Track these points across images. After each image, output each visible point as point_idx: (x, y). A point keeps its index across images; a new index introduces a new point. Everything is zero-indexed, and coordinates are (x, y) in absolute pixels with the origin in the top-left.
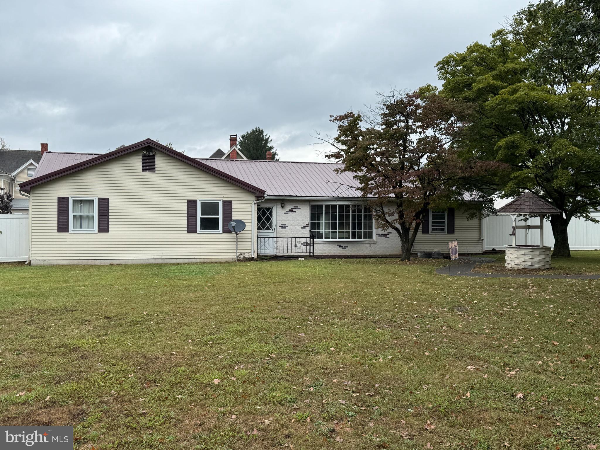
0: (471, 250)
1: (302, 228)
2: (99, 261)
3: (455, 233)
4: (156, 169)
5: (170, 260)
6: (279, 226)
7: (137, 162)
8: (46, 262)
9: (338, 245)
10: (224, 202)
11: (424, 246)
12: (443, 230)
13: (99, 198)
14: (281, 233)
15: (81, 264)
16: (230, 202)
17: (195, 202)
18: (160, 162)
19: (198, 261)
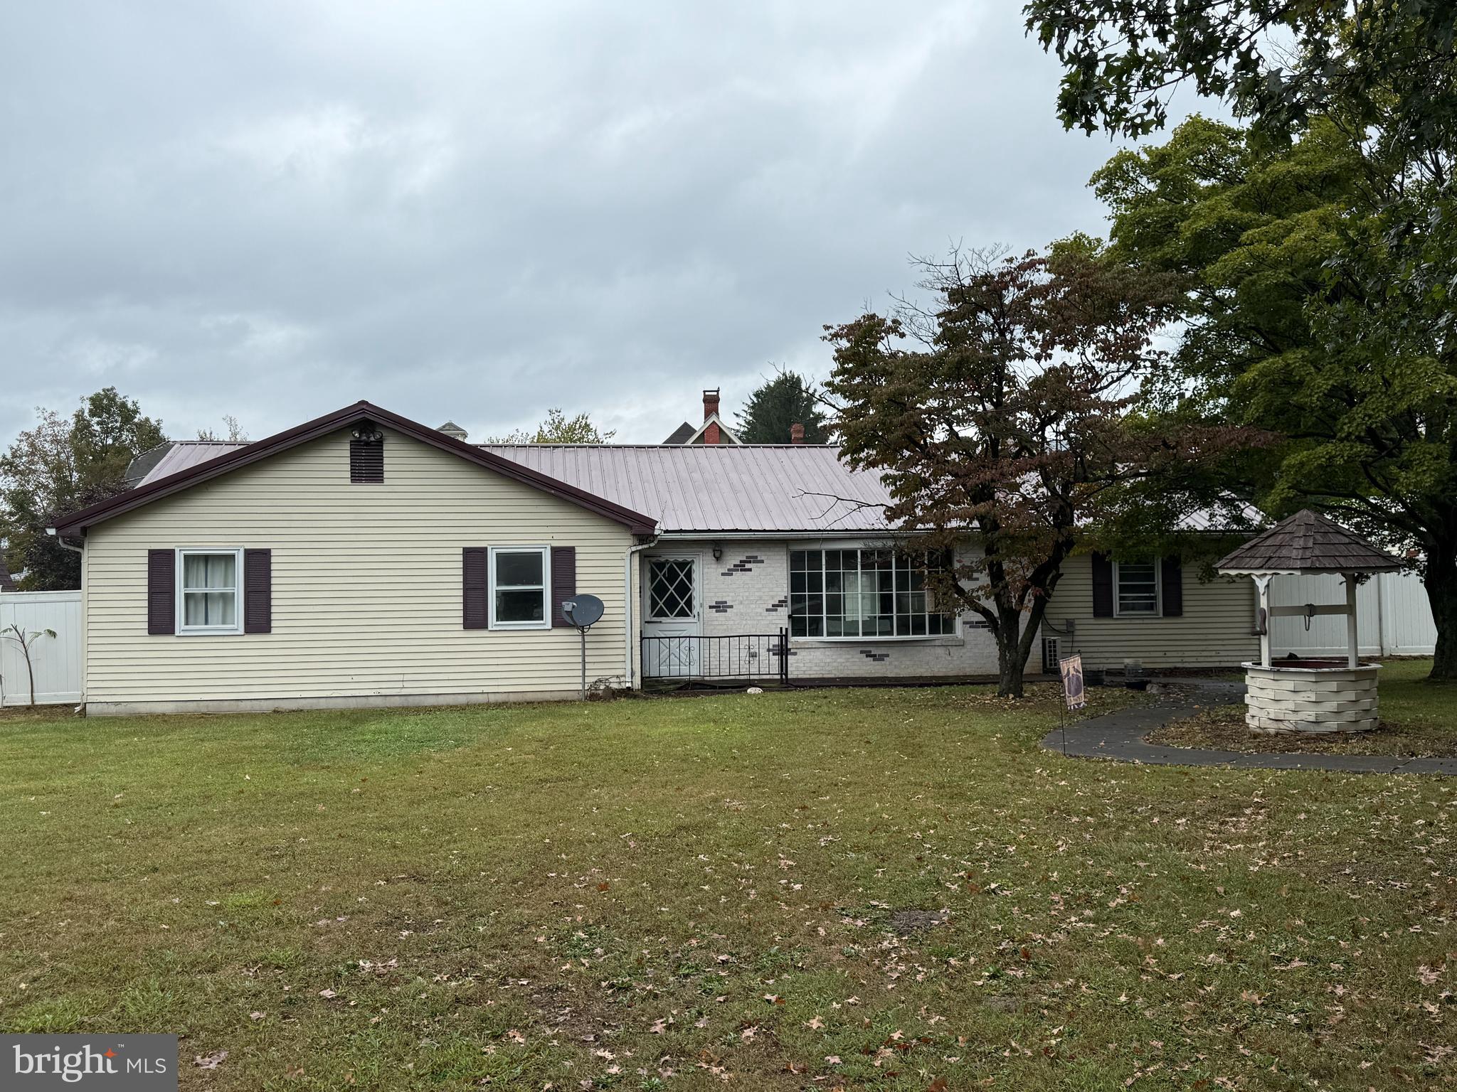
0: (1229, 659)
1: (767, 610)
2: (249, 702)
3: (1185, 615)
4: (386, 475)
5: (422, 697)
6: (711, 607)
7: (338, 459)
8: (121, 708)
9: (862, 652)
10: (556, 551)
11: (1101, 649)
12: (1151, 607)
13: (246, 551)
14: (716, 623)
15: (204, 710)
16: (570, 551)
17: (482, 552)
18: (395, 457)
19: (492, 698)
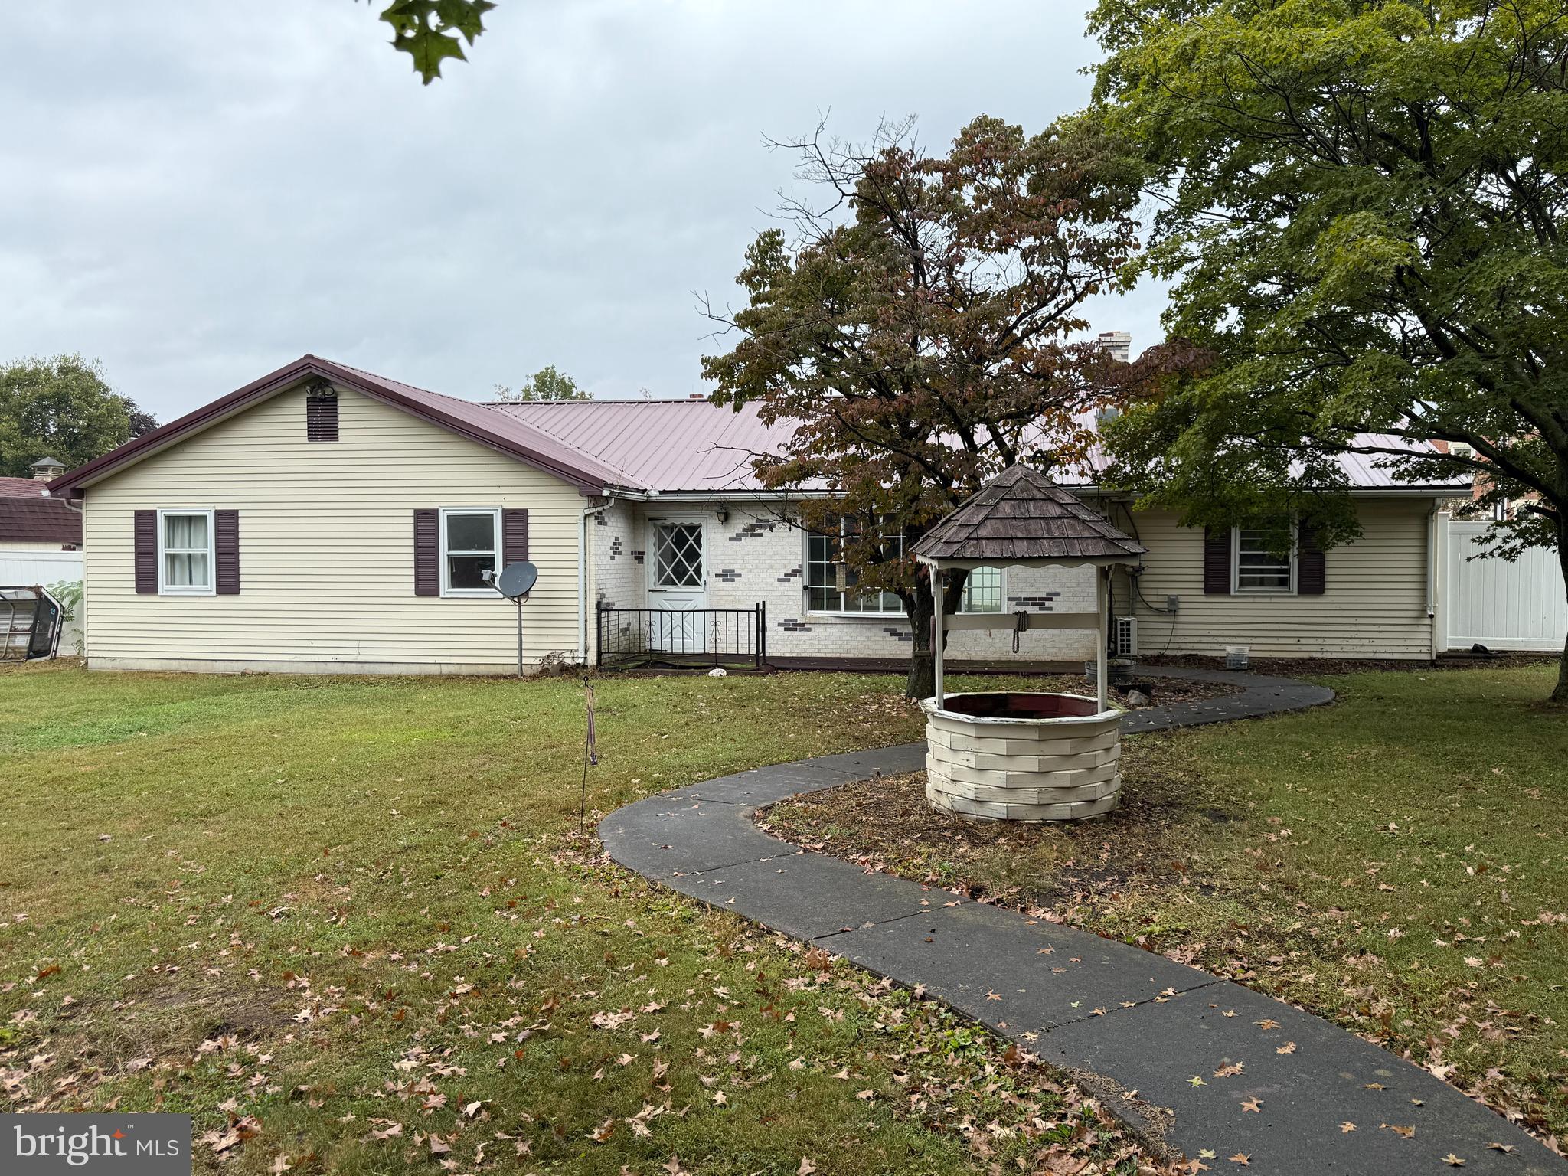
0: (1388, 649)
1: (779, 580)
2: (221, 663)
3: (1327, 593)
4: (340, 433)
5: (377, 666)
6: (717, 576)
7: (295, 415)
8: (116, 663)
9: (885, 630)
10: (507, 514)
11: (1213, 633)
12: (1284, 582)
13: (216, 512)
14: (722, 593)
15: (185, 669)
16: (522, 514)
17: (433, 514)
18: (350, 413)
19: (446, 670)
